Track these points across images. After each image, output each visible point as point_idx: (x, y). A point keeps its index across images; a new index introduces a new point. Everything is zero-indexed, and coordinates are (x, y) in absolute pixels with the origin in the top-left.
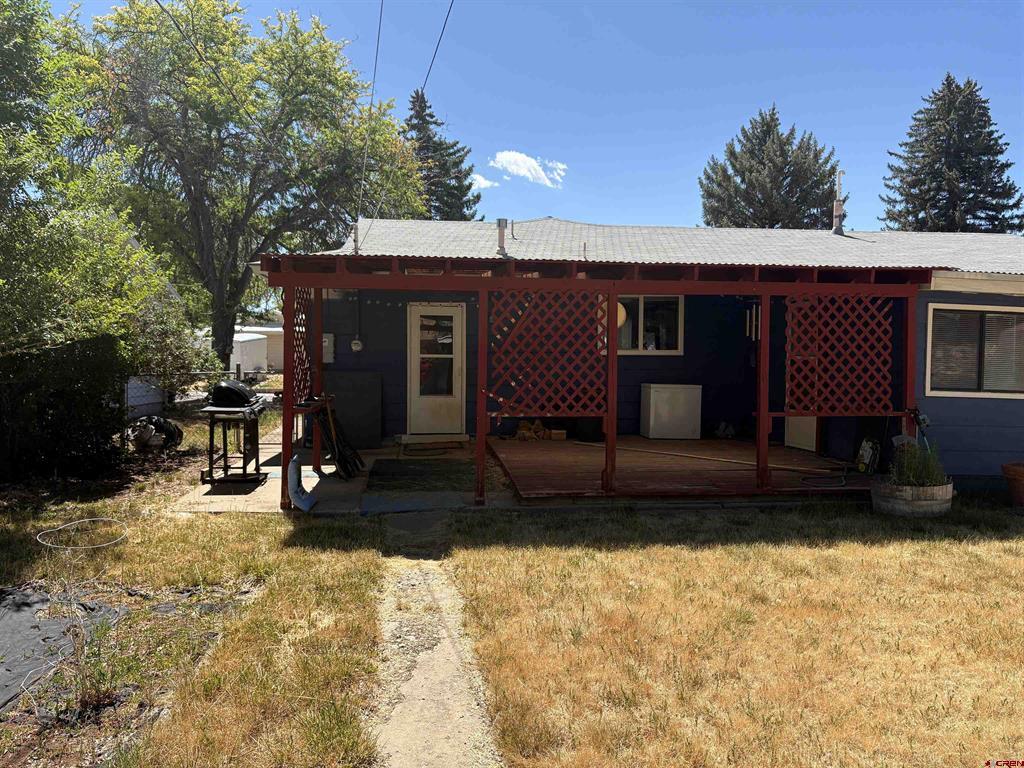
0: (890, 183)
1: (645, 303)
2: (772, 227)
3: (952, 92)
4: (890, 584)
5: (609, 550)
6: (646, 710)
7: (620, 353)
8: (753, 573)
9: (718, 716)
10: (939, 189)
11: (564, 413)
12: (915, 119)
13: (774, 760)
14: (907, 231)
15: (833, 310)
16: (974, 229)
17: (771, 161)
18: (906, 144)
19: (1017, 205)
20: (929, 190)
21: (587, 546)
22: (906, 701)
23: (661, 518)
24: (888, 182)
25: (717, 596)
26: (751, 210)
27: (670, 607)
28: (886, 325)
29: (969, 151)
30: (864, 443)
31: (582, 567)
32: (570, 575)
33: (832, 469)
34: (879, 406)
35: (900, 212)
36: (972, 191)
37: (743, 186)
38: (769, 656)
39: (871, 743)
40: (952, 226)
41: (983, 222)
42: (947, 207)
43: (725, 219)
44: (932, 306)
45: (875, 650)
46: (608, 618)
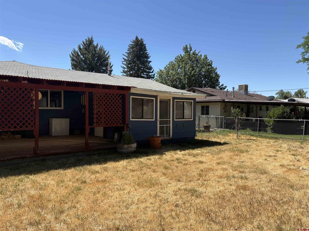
0: (124, 63)
1: (50, 92)
2: (92, 72)
3: (137, 41)
4: (120, 172)
5: (35, 174)
6: (43, 225)
7: (40, 108)
8: (83, 174)
9: (67, 221)
10: (135, 66)
11: (18, 129)
12: (129, 46)
13: (84, 229)
14: (128, 76)
15: (106, 97)
16: (143, 77)
17: (92, 52)
18: (127, 53)
19: (152, 72)
20: (133, 66)
21: (27, 174)
22: (121, 203)
23: (54, 162)
24: (123, 63)
25: (71, 183)
26: (86, 66)
27: (55, 189)
28: (120, 101)
29: (142, 57)
30: (116, 134)
31: (24, 181)
32: (19, 185)
33: (107, 142)
34: (119, 123)
35: (126, 71)
36: (143, 67)
37: (83, 59)
38: (85, 199)
39: (112, 217)
40: (138, 76)
41: (145, 76)
42: (137, 71)
43: (78, 68)
44: (131, 97)
45: (115, 191)
46: (32, 197)
